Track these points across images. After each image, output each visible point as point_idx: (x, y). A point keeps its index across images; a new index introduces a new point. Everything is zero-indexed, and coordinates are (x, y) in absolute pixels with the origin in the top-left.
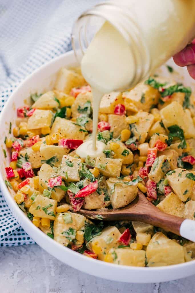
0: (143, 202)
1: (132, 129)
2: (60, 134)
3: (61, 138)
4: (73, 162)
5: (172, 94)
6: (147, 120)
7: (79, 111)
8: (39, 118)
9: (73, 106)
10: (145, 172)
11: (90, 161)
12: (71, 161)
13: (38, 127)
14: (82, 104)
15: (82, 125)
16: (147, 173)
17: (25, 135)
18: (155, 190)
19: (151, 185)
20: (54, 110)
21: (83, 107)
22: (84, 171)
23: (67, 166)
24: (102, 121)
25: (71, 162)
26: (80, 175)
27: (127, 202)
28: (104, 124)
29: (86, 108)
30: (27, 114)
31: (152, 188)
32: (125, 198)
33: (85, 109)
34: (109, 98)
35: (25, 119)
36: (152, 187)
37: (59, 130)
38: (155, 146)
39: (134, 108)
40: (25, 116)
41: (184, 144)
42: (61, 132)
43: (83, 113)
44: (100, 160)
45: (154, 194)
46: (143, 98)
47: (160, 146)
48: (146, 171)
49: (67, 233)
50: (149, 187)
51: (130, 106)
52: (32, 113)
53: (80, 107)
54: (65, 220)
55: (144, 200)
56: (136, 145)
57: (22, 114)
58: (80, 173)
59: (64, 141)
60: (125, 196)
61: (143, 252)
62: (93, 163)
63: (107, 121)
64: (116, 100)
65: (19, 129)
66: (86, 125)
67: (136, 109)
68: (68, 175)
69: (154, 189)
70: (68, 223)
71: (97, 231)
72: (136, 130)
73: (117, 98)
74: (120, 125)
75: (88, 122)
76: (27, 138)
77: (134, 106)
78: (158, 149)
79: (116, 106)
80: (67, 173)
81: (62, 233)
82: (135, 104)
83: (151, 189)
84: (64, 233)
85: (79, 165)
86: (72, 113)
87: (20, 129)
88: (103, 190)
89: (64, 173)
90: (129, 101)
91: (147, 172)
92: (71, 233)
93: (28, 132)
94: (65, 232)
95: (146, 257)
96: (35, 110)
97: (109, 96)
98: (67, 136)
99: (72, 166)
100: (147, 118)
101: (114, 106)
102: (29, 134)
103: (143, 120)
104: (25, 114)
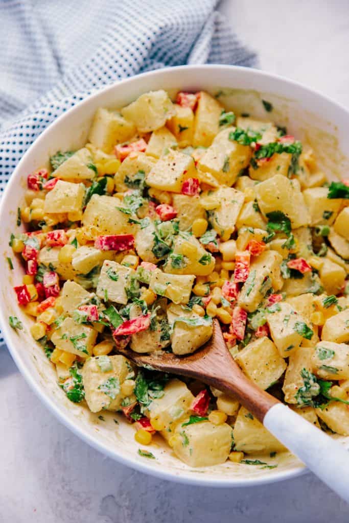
0: (218, 352)
1: (210, 219)
2: (98, 226)
3: (98, 234)
4: (117, 274)
5: (272, 154)
6: (233, 202)
7: (127, 183)
8: (63, 196)
9: (117, 175)
10: (232, 292)
11: (143, 276)
12: (116, 270)
13: (61, 211)
14: (132, 173)
15: (133, 210)
16: (235, 294)
17: (39, 222)
18: (244, 325)
19: (240, 315)
20: (87, 182)
21: (133, 179)
22: (135, 289)
23: (108, 279)
24: (164, 203)
25: (115, 273)
26: (127, 295)
27: (192, 349)
28: (168, 208)
29: (138, 181)
30: (44, 186)
31: (240, 321)
32: (190, 345)
33: (136, 183)
34: (173, 169)
35: (41, 193)
36: (239, 319)
37: (95, 219)
38: (247, 248)
39: (213, 181)
40: (41, 188)
41: (292, 241)
42: (98, 223)
43: (132, 188)
44: (157, 278)
45: (241, 331)
46: (226, 164)
47: (256, 249)
48: (233, 290)
49: (107, 386)
50: (235, 319)
51: (207, 178)
52: (51, 185)
53: (128, 178)
54: (100, 367)
55: (219, 349)
56: (216, 244)
57: (36, 186)
58: (128, 292)
59: (103, 240)
60: (189, 341)
61: (228, 428)
62: (147, 278)
63: (171, 204)
64: (185, 172)
65: (31, 210)
66: (138, 210)
67: (216, 184)
68: (109, 294)
69: (242, 324)
70: (106, 372)
71: (156, 388)
72: (217, 221)
73: (187, 170)
74: (190, 212)
75: (141, 205)
76: (44, 227)
77: (213, 178)
78: (252, 254)
79: (185, 181)
80: (106, 291)
81: (99, 388)
82: (214, 174)
83: (236, 323)
84: (101, 387)
85: (126, 278)
86: (115, 187)
87: (33, 212)
88: (160, 323)
89: (103, 290)
90: (205, 169)
91: (235, 291)
92: (112, 386)
93: (45, 218)
94: (103, 386)
95: (233, 438)
96: (56, 181)
97: (174, 164)
98: (108, 231)
99: (116, 280)
100: (232, 199)
101: (181, 182)
102: (47, 221)
103: (228, 202)
104: (40, 185)
